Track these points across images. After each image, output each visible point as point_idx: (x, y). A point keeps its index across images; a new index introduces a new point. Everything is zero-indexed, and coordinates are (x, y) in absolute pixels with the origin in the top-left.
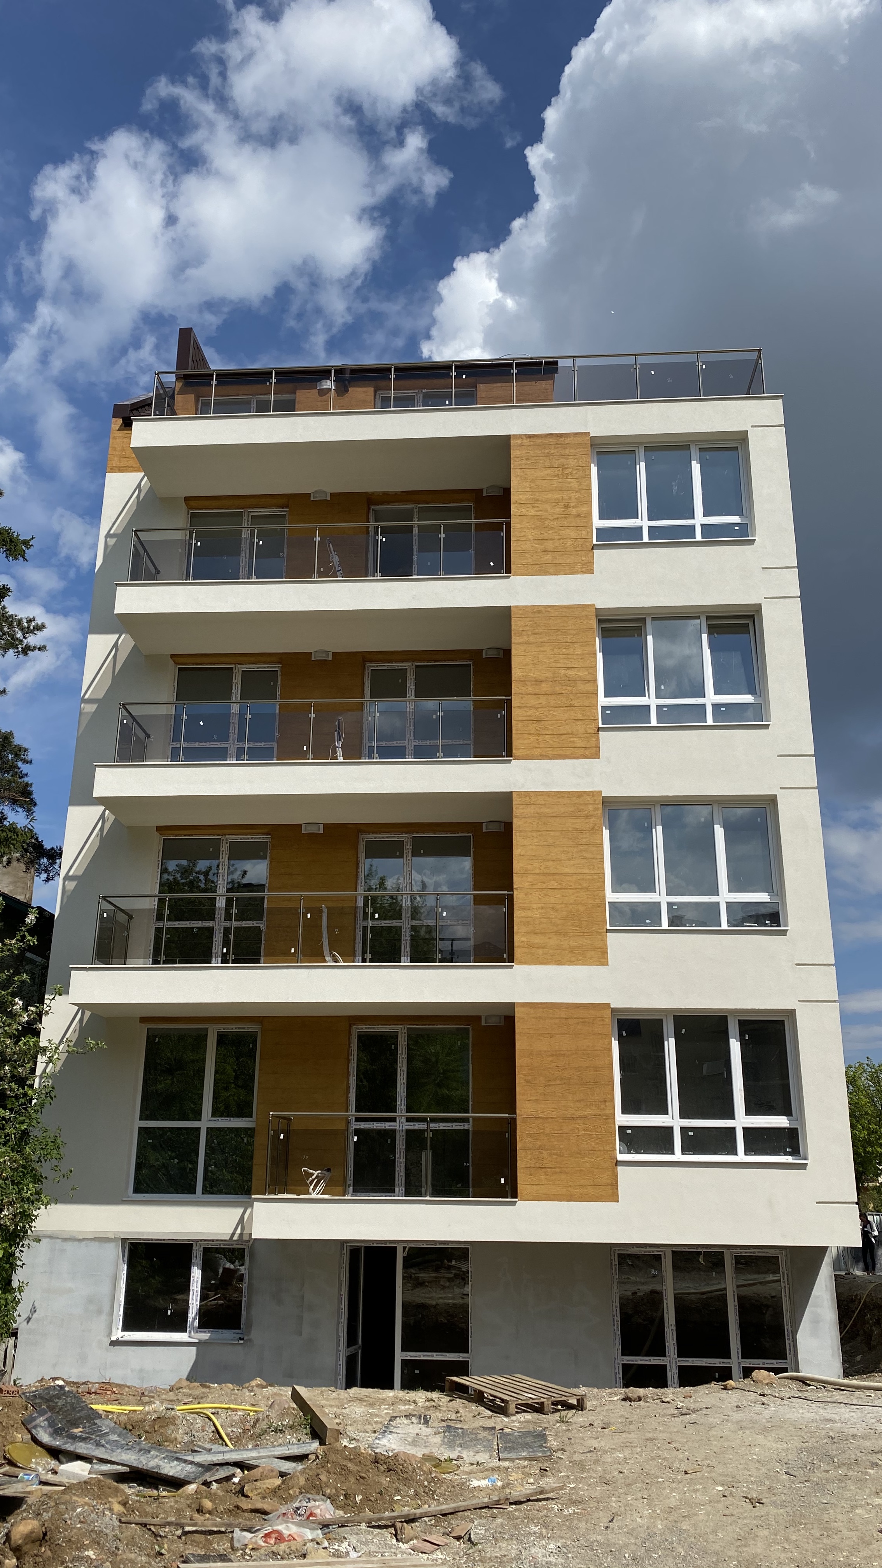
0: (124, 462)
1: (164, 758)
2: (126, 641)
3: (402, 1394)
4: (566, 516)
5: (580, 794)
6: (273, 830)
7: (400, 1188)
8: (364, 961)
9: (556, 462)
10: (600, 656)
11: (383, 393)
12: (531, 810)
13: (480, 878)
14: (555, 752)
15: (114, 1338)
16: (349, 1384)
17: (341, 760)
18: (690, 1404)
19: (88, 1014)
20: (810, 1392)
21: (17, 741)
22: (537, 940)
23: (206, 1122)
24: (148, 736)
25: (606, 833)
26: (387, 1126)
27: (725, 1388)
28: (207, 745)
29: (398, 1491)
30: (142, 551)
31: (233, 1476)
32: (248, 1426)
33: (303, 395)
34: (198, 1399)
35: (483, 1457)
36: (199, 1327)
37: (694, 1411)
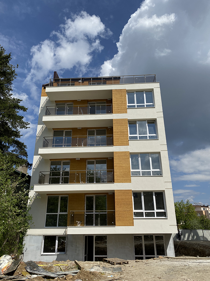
0: (44, 95)
1: (51, 147)
2: (44, 126)
3: (95, 262)
4: (122, 103)
5: (126, 152)
6: (71, 159)
7: (94, 224)
8: (87, 183)
9: (120, 94)
10: (129, 128)
11: (90, 83)
12: (117, 155)
13: (108, 167)
14: (121, 144)
15: (41, 254)
16: (85, 261)
17: (83, 146)
18: (148, 262)
19: (37, 193)
20: (169, 259)
21: (25, 144)
22: (118, 178)
23: (59, 213)
24: (48, 143)
25: (130, 159)
26: (92, 213)
27: (154, 259)
28: (59, 144)
29: (94, 278)
30: (47, 110)
31: (64, 276)
32: (67, 268)
33: (76, 83)
34: (57, 264)
35: (110, 272)
36: (57, 251)
37: (148, 263)
